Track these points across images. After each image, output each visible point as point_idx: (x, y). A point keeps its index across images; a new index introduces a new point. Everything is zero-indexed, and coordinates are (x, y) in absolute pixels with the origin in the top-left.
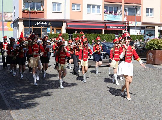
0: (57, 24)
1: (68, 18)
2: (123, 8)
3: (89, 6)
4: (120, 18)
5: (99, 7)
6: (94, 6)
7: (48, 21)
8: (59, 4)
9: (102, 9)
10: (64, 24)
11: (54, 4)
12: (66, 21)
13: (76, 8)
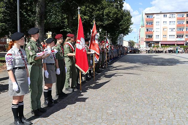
0: (158, 42)
1: (161, 40)
2: (185, 35)
3: (170, 36)
4: (183, 39)
5: (174, 36)
6: (172, 36)
7: (154, 42)
8: (158, 36)
9: (176, 36)
10: (160, 42)
11: (156, 36)
12: (161, 41)
13: (165, 36)
